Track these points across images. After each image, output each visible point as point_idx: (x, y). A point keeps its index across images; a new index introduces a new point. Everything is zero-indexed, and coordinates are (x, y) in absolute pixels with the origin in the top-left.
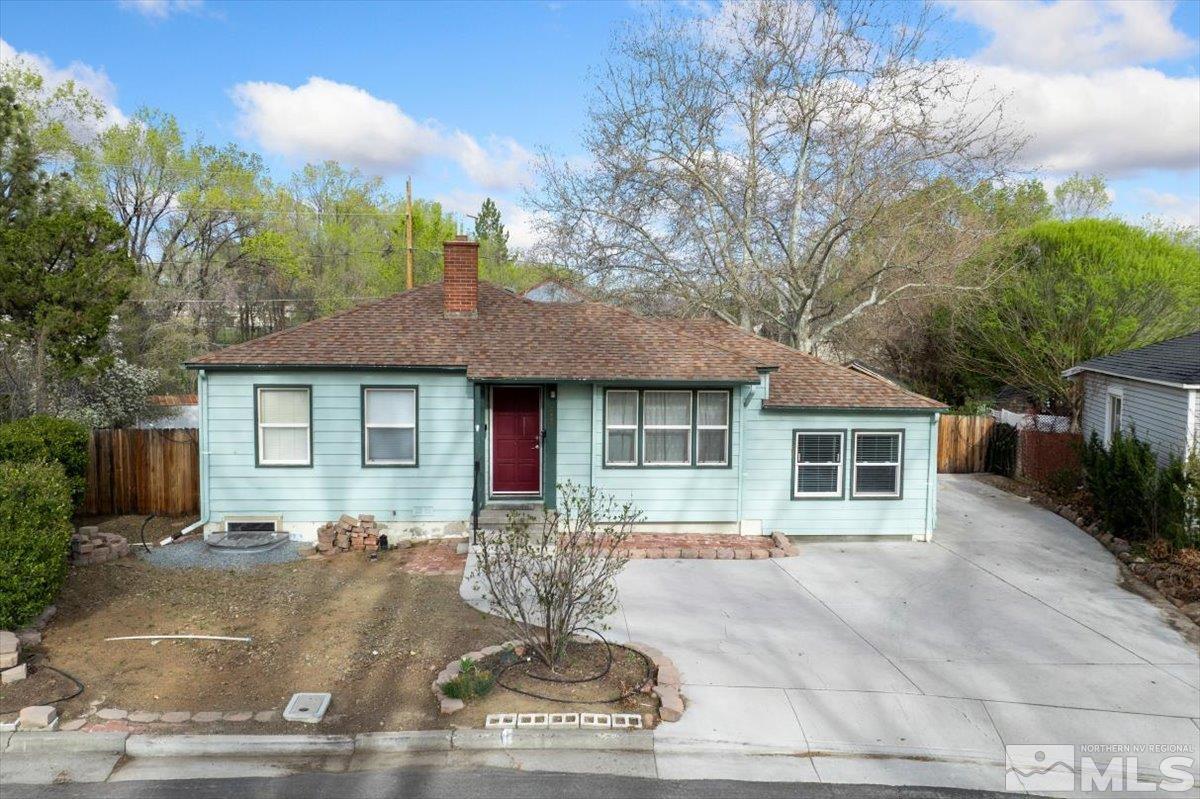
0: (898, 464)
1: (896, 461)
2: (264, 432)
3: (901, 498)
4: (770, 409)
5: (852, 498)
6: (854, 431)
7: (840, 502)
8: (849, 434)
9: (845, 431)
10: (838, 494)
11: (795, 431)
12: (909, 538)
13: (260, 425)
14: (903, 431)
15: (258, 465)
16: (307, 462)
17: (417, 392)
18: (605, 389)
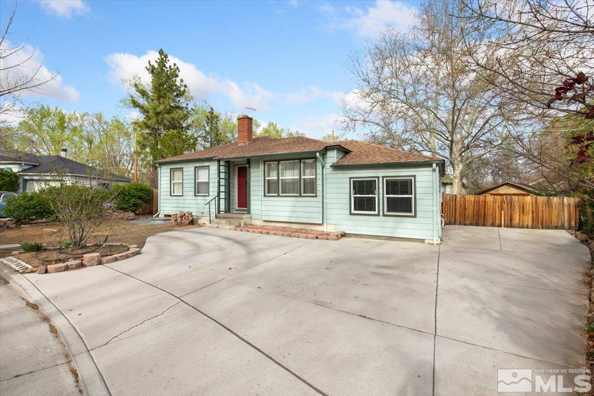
0: (413, 196)
1: (412, 194)
2: (174, 185)
3: (415, 216)
4: (336, 167)
5: (384, 215)
6: (383, 177)
7: (378, 217)
8: (381, 179)
9: (378, 177)
10: (376, 212)
11: (350, 178)
12: (423, 241)
13: (172, 182)
14: (414, 176)
15: (171, 195)
16: (181, 194)
17: (209, 168)
18: (265, 162)
